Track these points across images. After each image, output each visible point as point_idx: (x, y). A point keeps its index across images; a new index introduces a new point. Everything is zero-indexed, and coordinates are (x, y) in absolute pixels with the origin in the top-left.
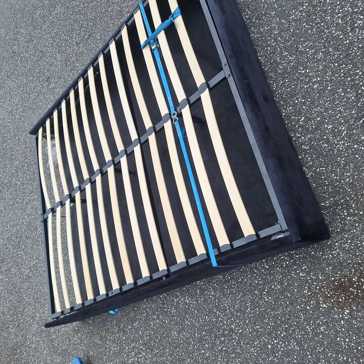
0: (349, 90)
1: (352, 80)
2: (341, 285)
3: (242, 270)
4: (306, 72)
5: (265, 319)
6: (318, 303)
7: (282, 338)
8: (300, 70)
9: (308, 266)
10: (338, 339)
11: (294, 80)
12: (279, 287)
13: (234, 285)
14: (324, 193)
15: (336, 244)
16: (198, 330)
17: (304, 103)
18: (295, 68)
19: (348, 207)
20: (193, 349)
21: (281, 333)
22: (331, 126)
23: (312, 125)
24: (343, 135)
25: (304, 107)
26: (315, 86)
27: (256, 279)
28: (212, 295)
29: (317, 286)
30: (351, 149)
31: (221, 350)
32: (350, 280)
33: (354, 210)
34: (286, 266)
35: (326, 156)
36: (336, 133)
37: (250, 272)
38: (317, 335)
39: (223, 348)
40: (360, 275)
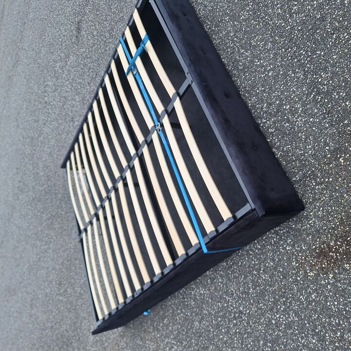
0: (297, 70)
1: (299, 61)
2: (321, 251)
3: (240, 254)
4: (260, 63)
5: (266, 296)
6: (306, 272)
7: (282, 311)
8: (256, 62)
9: (291, 239)
10: (328, 304)
11: (253, 72)
12: (272, 264)
13: (236, 269)
14: (293, 168)
15: (311, 214)
16: (215, 318)
17: (264, 90)
18: (252, 61)
19: (315, 177)
20: (213, 335)
21: (281, 307)
22: (289, 106)
23: (273, 109)
24: (300, 112)
25: (264, 94)
26: (270, 74)
27: (252, 260)
28: (220, 282)
29: (302, 256)
30: (308, 123)
31: (236, 333)
32: (328, 245)
33: (320, 179)
34: (274, 243)
35: (289, 134)
36: (293, 112)
37: (247, 255)
38: (310, 303)
39: (236, 330)
40: (336, 239)
